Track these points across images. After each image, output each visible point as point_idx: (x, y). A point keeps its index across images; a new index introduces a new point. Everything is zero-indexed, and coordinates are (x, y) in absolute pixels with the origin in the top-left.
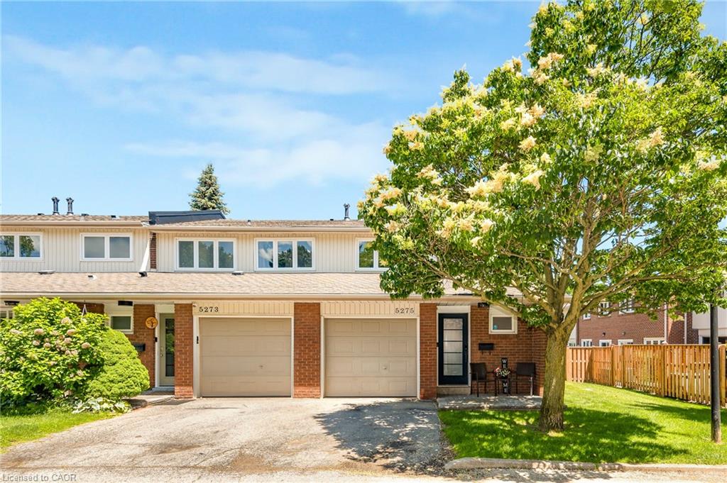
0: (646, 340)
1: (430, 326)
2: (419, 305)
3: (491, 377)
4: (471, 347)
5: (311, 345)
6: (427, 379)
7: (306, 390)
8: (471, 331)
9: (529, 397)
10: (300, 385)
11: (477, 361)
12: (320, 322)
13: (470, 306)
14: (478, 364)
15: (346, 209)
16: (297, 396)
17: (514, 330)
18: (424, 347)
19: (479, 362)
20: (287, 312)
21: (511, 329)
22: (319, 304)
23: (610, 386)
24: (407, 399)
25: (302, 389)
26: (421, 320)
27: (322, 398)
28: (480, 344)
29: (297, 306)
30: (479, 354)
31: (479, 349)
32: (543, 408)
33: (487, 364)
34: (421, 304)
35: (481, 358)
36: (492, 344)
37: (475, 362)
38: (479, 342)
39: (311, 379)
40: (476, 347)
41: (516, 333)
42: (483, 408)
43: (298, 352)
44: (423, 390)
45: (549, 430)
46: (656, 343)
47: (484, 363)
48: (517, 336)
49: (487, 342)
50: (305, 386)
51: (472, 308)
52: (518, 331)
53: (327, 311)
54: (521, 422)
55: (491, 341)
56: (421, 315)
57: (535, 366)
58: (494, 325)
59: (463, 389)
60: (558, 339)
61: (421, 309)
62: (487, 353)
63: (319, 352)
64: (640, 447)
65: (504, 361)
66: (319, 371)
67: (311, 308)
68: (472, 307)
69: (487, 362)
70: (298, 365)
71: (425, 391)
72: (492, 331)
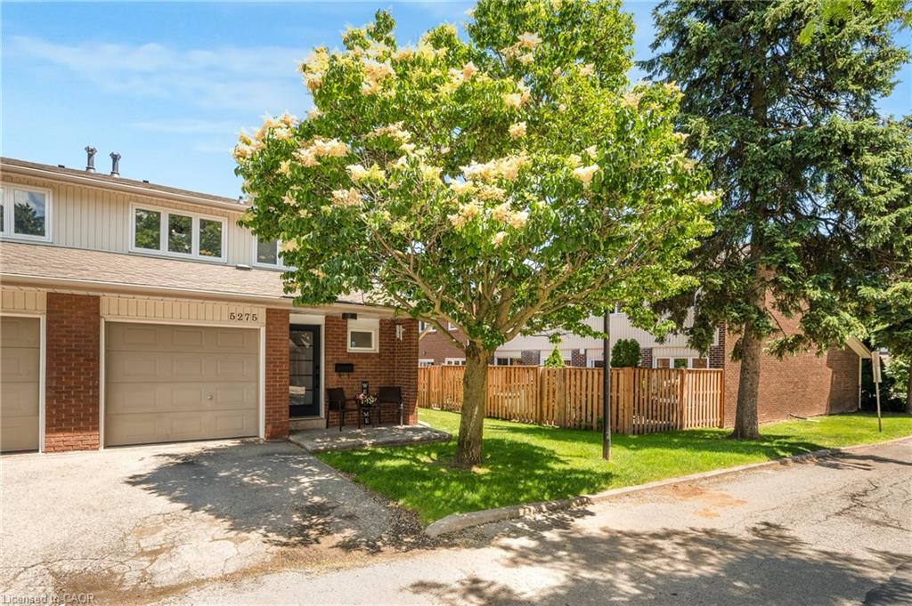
0: (447, 360)
1: (281, 340)
2: (265, 310)
3: (352, 405)
4: (326, 368)
5: (82, 364)
6: (277, 412)
7: (71, 437)
8: (326, 348)
9: (399, 427)
10: (58, 431)
11: (333, 386)
12: (99, 326)
13: (324, 317)
14: (334, 389)
15: (90, 156)
16: (51, 449)
17: (375, 347)
18: (272, 368)
19: (335, 387)
20: (30, 306)
21: (370, 346)
22: (97, 298)
23: (427, 408)
24: (247, 440)
25: (61, 436)
26: (267, 332)
27: (102, 449)
28: (337, 365)
29: (53, 299)
30: (335, 376)
31: (336, 371)
32: (463, 441)
33: (345, 389)
34: (268, 309)
35: (338, 381)
36: (352, 365)
37: (331, 387)
38: (336, 362)
39: (82, 420)
40: (332, 368)
41: (378, 351)
42: (365, 445)
43: (55, 375)
44: (270, 427)
45: (472, 466)
46: (457, 363)
47: (342, 389)
48: (379, 355)
49: (345, 362)
50: (69, 431)
51: (328, 319)
52: (380, 349)
53: (112, 310)
54: (424, 459)
55: (350, 361)
56: (267, 324)
57: (400, 391)
58: (352, 341)
59: (315, 421)
60: (482, 362)
61: (267, 317)
62: (345, 376)
63: (97, 375)
64: (577, 475)
65: (365, 386)
66: (96, 406)
67: (82, 303)
68: (326, 317)
69: (345, 387)
70: (53, 398)
71: (273, 427)
72: (351, 349)
